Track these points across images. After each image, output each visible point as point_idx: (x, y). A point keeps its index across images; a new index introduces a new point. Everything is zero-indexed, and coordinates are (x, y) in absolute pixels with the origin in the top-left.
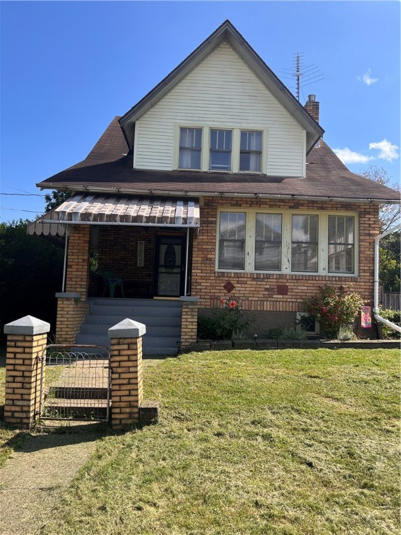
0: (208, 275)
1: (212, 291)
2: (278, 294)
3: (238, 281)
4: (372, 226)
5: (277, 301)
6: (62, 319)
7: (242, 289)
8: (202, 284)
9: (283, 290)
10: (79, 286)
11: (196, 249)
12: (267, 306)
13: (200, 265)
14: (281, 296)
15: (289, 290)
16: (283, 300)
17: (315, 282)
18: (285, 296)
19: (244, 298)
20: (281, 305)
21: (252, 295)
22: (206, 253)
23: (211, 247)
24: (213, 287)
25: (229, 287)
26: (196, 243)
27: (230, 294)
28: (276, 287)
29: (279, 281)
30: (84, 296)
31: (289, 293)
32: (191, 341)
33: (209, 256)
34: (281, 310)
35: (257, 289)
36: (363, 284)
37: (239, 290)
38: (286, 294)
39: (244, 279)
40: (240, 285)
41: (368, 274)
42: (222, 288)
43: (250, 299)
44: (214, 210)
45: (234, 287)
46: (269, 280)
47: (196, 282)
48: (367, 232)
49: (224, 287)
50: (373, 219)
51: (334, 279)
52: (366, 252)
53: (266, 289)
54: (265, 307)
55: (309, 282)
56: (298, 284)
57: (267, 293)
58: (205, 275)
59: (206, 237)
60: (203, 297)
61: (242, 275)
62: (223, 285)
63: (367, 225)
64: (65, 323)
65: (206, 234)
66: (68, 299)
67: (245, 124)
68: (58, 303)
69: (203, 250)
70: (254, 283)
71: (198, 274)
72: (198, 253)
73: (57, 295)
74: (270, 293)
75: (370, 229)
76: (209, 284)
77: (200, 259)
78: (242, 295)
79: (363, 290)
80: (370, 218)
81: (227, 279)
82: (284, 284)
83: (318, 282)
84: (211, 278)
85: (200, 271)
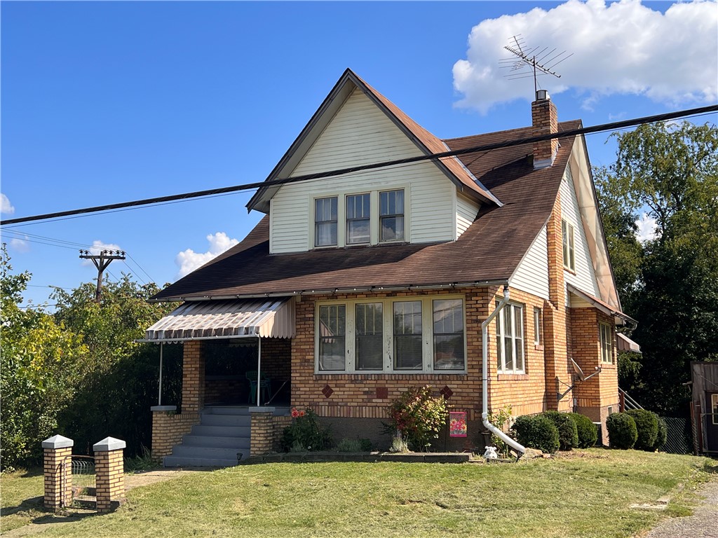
0: (306, 378)
1: (311, 396)
2: (377, 398)
3: (336, 384)
4: (480, 310)
5: (377, 406)
6: (157, 432)
7: (340, 393)
8: (301, 389)
9: (382, 393)
10: (192, 396)
11: (295, 351)
12: (366, 413)
13: (298, 368)
14: (381, 400)
15: (390, 393)
16: (383, 404)
17: (417, 382)
18: (385, 400)
19: (343, 404)
20: (381, 411)
21: (351, 400)
22: (304, 354)
23: (308, 347)
24: (312, 392)
25: (328, 391)
26: (294, 344)
27: (329, 400)
28: (375, 389)
29: (379, 382)
30: (197, 406)
31: (389, 397)
32: (259, 453)
33: (307, 357)
34: (381, 417)
35: (355, 393)
36: (472, 382)
37: (337, 394)
38: (387, 398)
39: (342, 382)
40: (338, 389)
41: (477, 371)
42: (321, 393)
43: (349, 404)
44: (312, 306)
45: (333, 391)
46: (368, 382)
47: (296, 387)
48: (474, 318)
49: (323, 391)
50: (482, 302)
51: (437, 378)
52: (474, 344)
53: (365, 393)
54: (364, 414)
55: (410, 382)
56: (398, 386)
57: (366, 397)
58: (304, 378)
59: (304, 336)
60: (302, 404)
61: (340, 377)
62: (321, 389)
63: (474, 310)
64: (159, 435)
65: (303, 333)
66: (160, 412)
67: (383, 184)
68: (154, 416)
69: (302, 351)
70: (353, 385)
71: (297, 378)
72: (296, 354)
73: (153, 408)
74: (370, 397)
75: (478, 313)
76: (308, 389)
77: (299, 361)
78: (341, 400)
79: (472, 391)
80: (477, 301)
81: (325, 382)
82: (383, 386)
83: (420, 382)
84: (310, 382)
85: (298, 375)
